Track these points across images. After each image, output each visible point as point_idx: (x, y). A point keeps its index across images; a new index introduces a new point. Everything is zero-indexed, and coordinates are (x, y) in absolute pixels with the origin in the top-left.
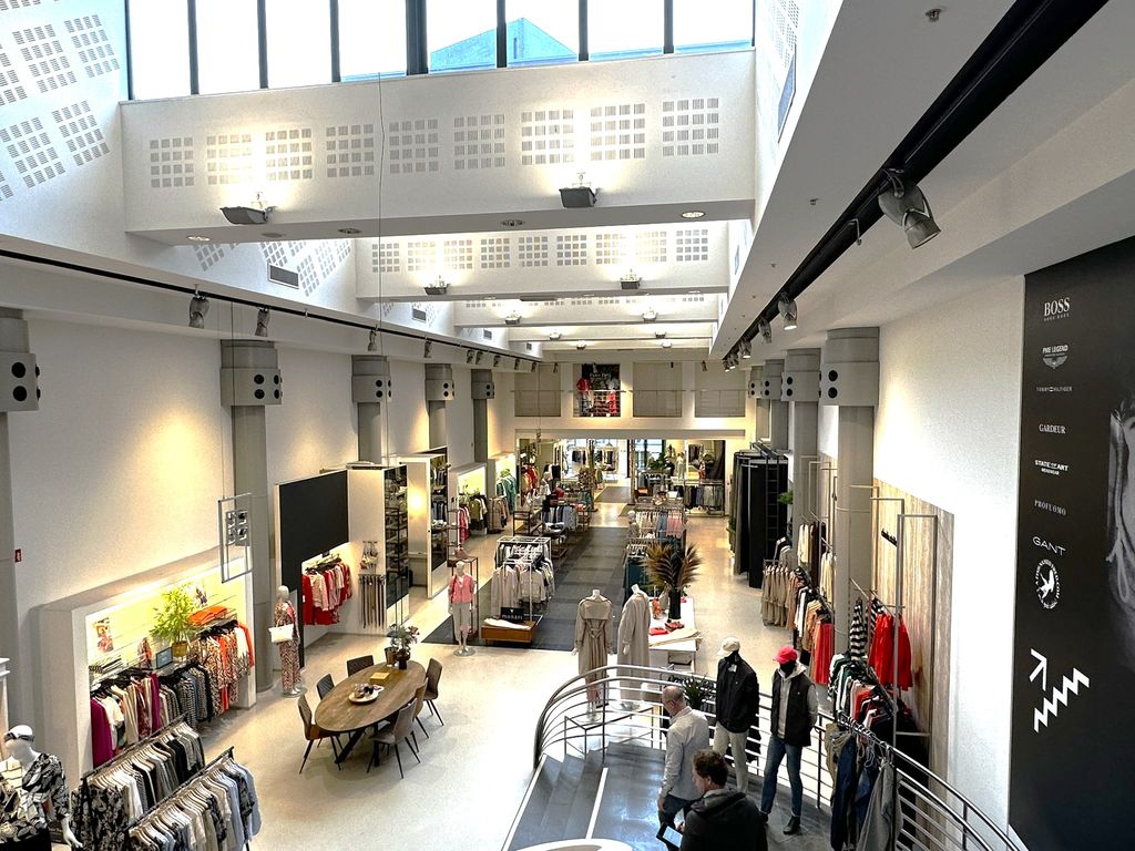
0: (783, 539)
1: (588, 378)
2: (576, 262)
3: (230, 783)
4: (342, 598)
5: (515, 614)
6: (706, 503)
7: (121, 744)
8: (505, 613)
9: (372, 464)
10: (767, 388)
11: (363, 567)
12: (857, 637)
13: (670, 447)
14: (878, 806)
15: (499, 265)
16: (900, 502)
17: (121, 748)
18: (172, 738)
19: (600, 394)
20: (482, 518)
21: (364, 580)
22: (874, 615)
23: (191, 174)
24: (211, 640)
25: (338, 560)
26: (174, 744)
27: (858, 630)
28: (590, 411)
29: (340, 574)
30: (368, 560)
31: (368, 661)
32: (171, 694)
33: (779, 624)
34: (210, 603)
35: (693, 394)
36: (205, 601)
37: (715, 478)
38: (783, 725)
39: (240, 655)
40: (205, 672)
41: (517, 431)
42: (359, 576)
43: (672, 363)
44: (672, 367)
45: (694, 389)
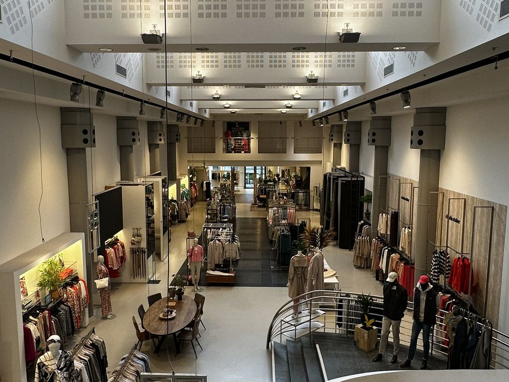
0: (362, 222)
1: (231, 130)
2: (280, 66)
3: (142, 363)
4: (122, 262)
5: (223, 267)
6: (300, 202)
7: (38, 350)
8: (217, 267)
9: (132, 183)
10: (348, 138)
11: (133, 244)
12: (436, 271)
13: (270, 171)
14: (481, 350)
15: (235, 66)
16: (463, 200)
17: (38, 352)
18: (91, 342)
19: (238, 139)
20: (176, 214)
21: (133, 251)
22: (443, 259)
23: (110, 11)
24: (69, 288)
25: (118, 240)
26: (93, 345)
27: (436, 267)
28: (232, 149)
29: (120, 247)
30: (136, 239)
31: (158, 296)
32: (56, 320)
33: (364, 268)
34: (66, 266)
35: (293, 140)
36: (64, 266)
37: (304, 189)
38: (422, 315)
39: (83, 297)
40: (69, 307)
41: (189, 161)
42: (130, 248)
43: (281, 122)
44: (281, 124)
45: (293, 137)
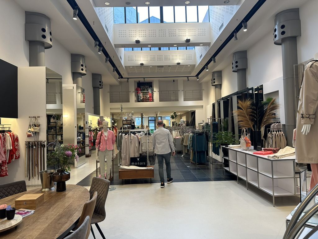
5: (140, 161)
8: (133, 161)
11: (29, 136)
19: (145, 92)
21: (29, 146)
28: (141, 100)
30: (33, 130)
35: (183, 92)
41: (111, 109)
42: (25, 142)
43: (174, 80)
44: (174, 81)
45: (183, 90)
